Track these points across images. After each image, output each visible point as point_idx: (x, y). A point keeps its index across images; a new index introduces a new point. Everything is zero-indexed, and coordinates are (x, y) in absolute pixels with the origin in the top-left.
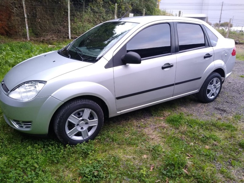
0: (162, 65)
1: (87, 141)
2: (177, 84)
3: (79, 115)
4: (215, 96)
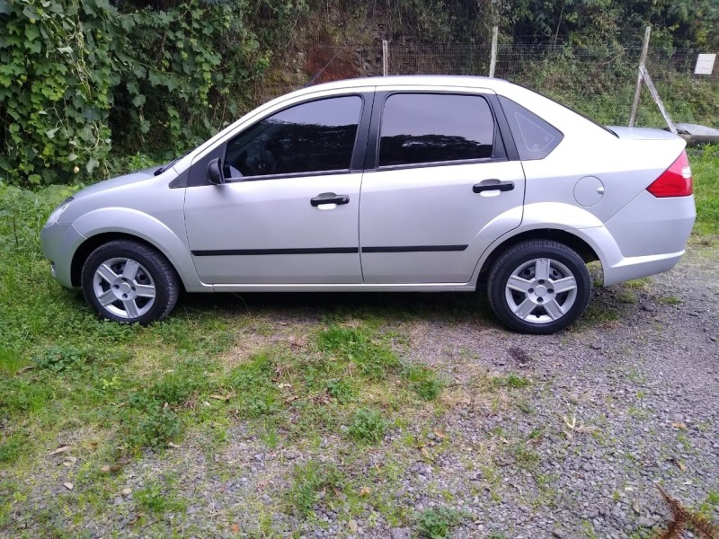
0: (315, 195)
1: (132, 322)
3: (118, 268)
4: (556, 318)
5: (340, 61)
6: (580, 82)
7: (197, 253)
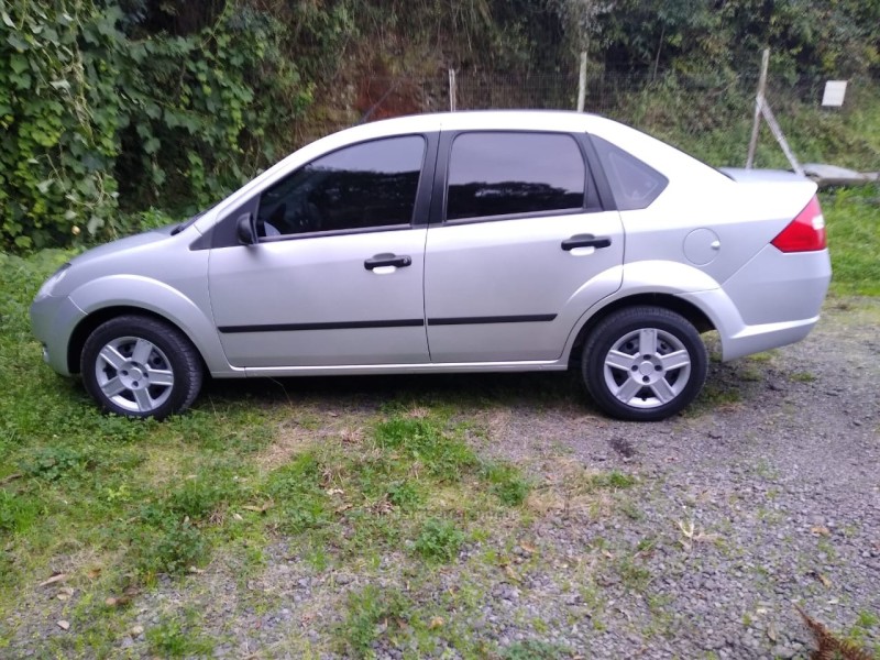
1: (144, 416)
2: (433, 322)
3: (126, 349)
4: (666, 401)
5: (398, 95)
6: (686, 117)
7: (224, 330)
